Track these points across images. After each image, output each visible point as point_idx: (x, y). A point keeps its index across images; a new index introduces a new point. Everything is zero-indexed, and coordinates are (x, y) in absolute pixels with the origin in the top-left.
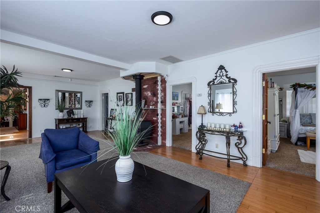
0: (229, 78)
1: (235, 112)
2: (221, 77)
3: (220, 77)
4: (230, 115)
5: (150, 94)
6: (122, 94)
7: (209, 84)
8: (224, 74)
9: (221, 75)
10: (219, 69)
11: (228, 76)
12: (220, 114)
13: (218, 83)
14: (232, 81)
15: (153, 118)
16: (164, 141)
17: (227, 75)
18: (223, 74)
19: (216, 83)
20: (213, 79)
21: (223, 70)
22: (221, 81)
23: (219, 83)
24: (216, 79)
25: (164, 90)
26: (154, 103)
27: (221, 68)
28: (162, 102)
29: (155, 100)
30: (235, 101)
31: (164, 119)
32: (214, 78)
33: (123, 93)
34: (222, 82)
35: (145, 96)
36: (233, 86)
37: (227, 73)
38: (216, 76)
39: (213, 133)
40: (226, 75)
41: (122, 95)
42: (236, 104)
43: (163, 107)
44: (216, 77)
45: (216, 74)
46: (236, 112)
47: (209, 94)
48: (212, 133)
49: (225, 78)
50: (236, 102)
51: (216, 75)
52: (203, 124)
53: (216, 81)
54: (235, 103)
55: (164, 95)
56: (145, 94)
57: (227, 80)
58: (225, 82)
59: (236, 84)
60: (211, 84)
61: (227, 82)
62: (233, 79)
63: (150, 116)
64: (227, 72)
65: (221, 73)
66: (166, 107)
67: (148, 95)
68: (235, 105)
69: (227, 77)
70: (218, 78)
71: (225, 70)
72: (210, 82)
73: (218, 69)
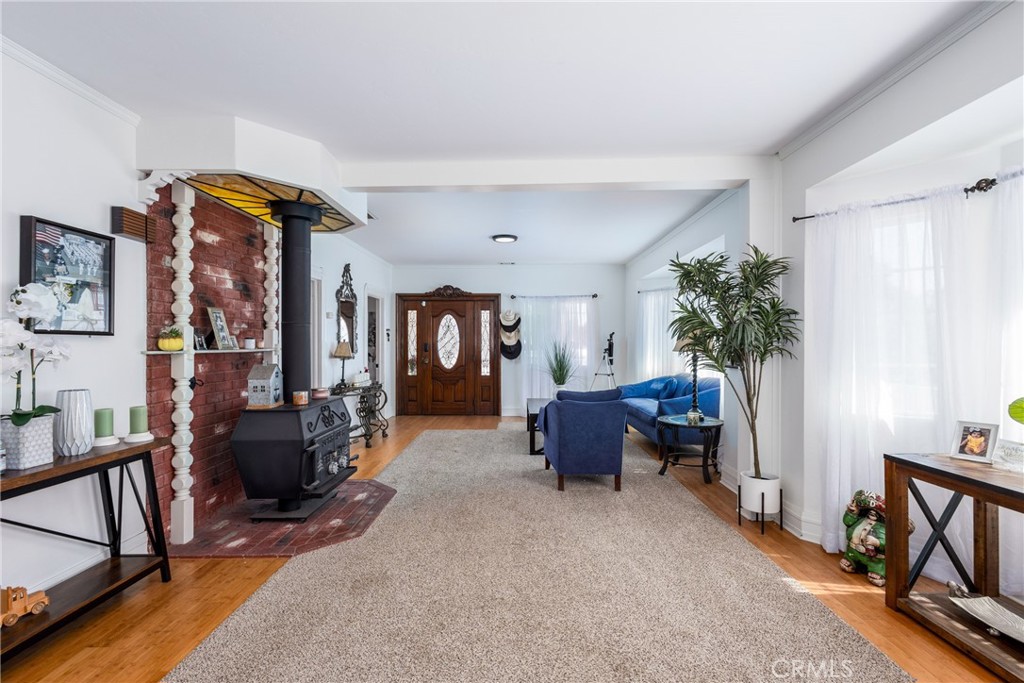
3: (346, 286)
5: (229, 285)
13: (345, 296)
14: (354, 299)
15: (239, 394)
18: (348, 282)
21: (348, 274)
24: (343, 287)
26: (244, 326)
27: (347, 269)
29: (248, 314)
30: (356, 332)
35: (207, 287)
49: (349, 289)
53: (343, 292)
54: (356, 337)
56: (209, 279)
57: (351, 294)
62: (354, 295)
63: (228, 385)
65: (347, 278)
67: (223, 287)
68: (356, 341)
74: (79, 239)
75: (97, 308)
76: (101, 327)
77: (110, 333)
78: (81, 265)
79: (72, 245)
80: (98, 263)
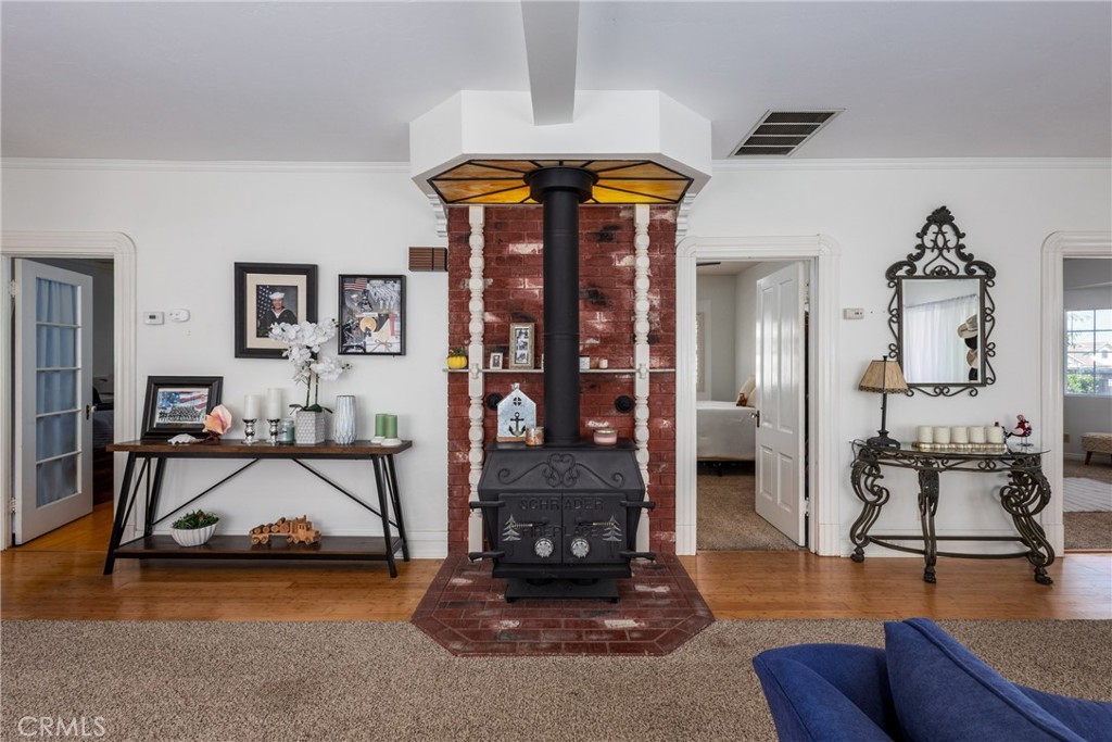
0: (968, 259)
1: (989, 381)
2: (941, 250)
3: (936, 251)
4: (974, 393)
6: (303, 278)
7: (891, 274)
8: (952, 244)
9: (940, 243)
10: (932, 220)
11: (966, 251)
12: (938, 390)
13: (928, 271)
14: (980, 272)
16: (663, 536)
17: (963, 246)
18: (946, 242)
19: (919, 272)
20: (910, 256)
21: (946, 228)
22: (942, 266)
23: (932, 272)
24: (919, 256)
25: (664, 278)
26: (592, 341)
27: (941, 217)
28: (652, 339)
29: (600, 326)
30: (989, 341)
31: (666, 423)
32: (915, 252)
33: (310, 272)
34: (944, 272)
35: (523, 302)
36: (984, 291)
37: (962, 241)
38: (918, 247)
39: (988, 465)
40: (959, 247)
41: (300, 281)
42: (991, 353)
43: (656, 362)
44: (922, 247)
45: (921, 235)
46: (994, 381)
47: (894, 313)
48: (983, 466)
49: (952, 255)
50: (991, 347)
51: (919, 241)
52: (889, 436)
53: (919, 265)
54: (990, 350)
55: (662, 300)
56: (527, 293)
57: (962, 265)
58: (954, 272)
59: (990, 283)
60: (901, 273)
61: (962, 272)
62: (982, 265)
64: (964, 235)
65: (940, 236)
66: (673, 364)
68: (989, 358)
69: (962, 257)
70: (929, 255)
71: (955, 229)
72: (899, 266)
73: (928, 219)
74: (380, 282)
75: (393, 334)
76: (396, 348)
77: (402, 353)
78: (381, 302)
79: (378, 289)
80: (394, 298)
